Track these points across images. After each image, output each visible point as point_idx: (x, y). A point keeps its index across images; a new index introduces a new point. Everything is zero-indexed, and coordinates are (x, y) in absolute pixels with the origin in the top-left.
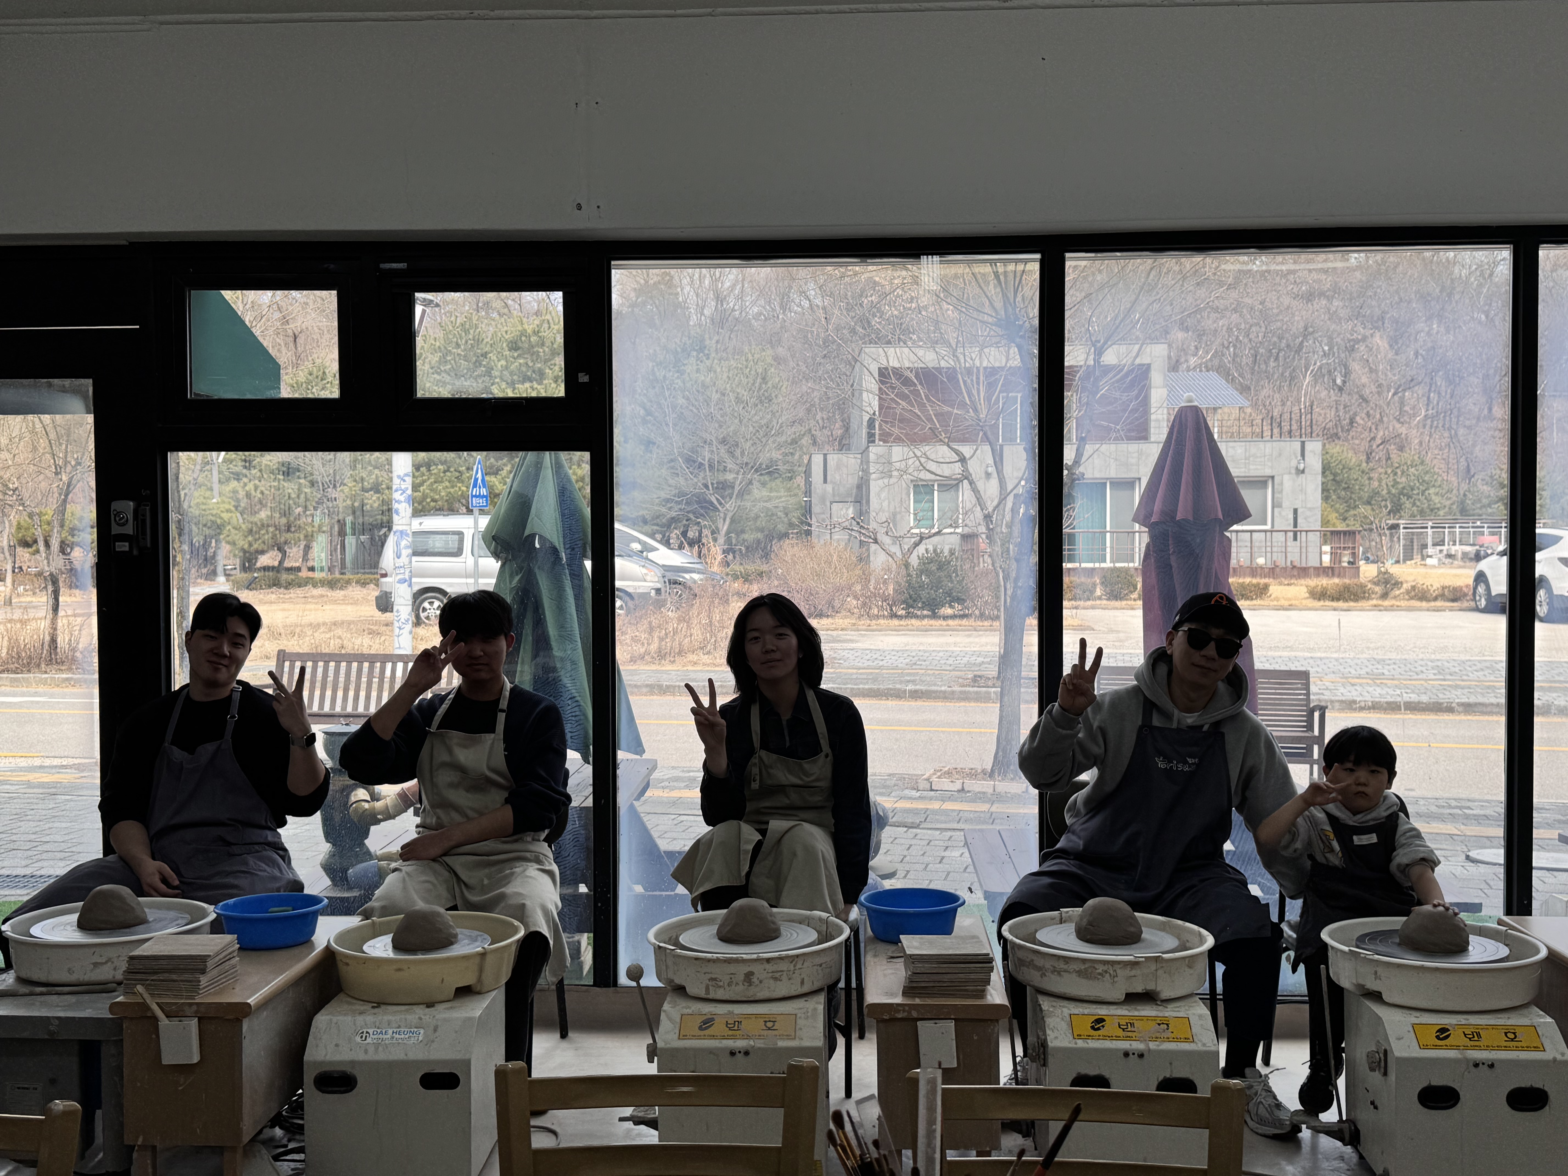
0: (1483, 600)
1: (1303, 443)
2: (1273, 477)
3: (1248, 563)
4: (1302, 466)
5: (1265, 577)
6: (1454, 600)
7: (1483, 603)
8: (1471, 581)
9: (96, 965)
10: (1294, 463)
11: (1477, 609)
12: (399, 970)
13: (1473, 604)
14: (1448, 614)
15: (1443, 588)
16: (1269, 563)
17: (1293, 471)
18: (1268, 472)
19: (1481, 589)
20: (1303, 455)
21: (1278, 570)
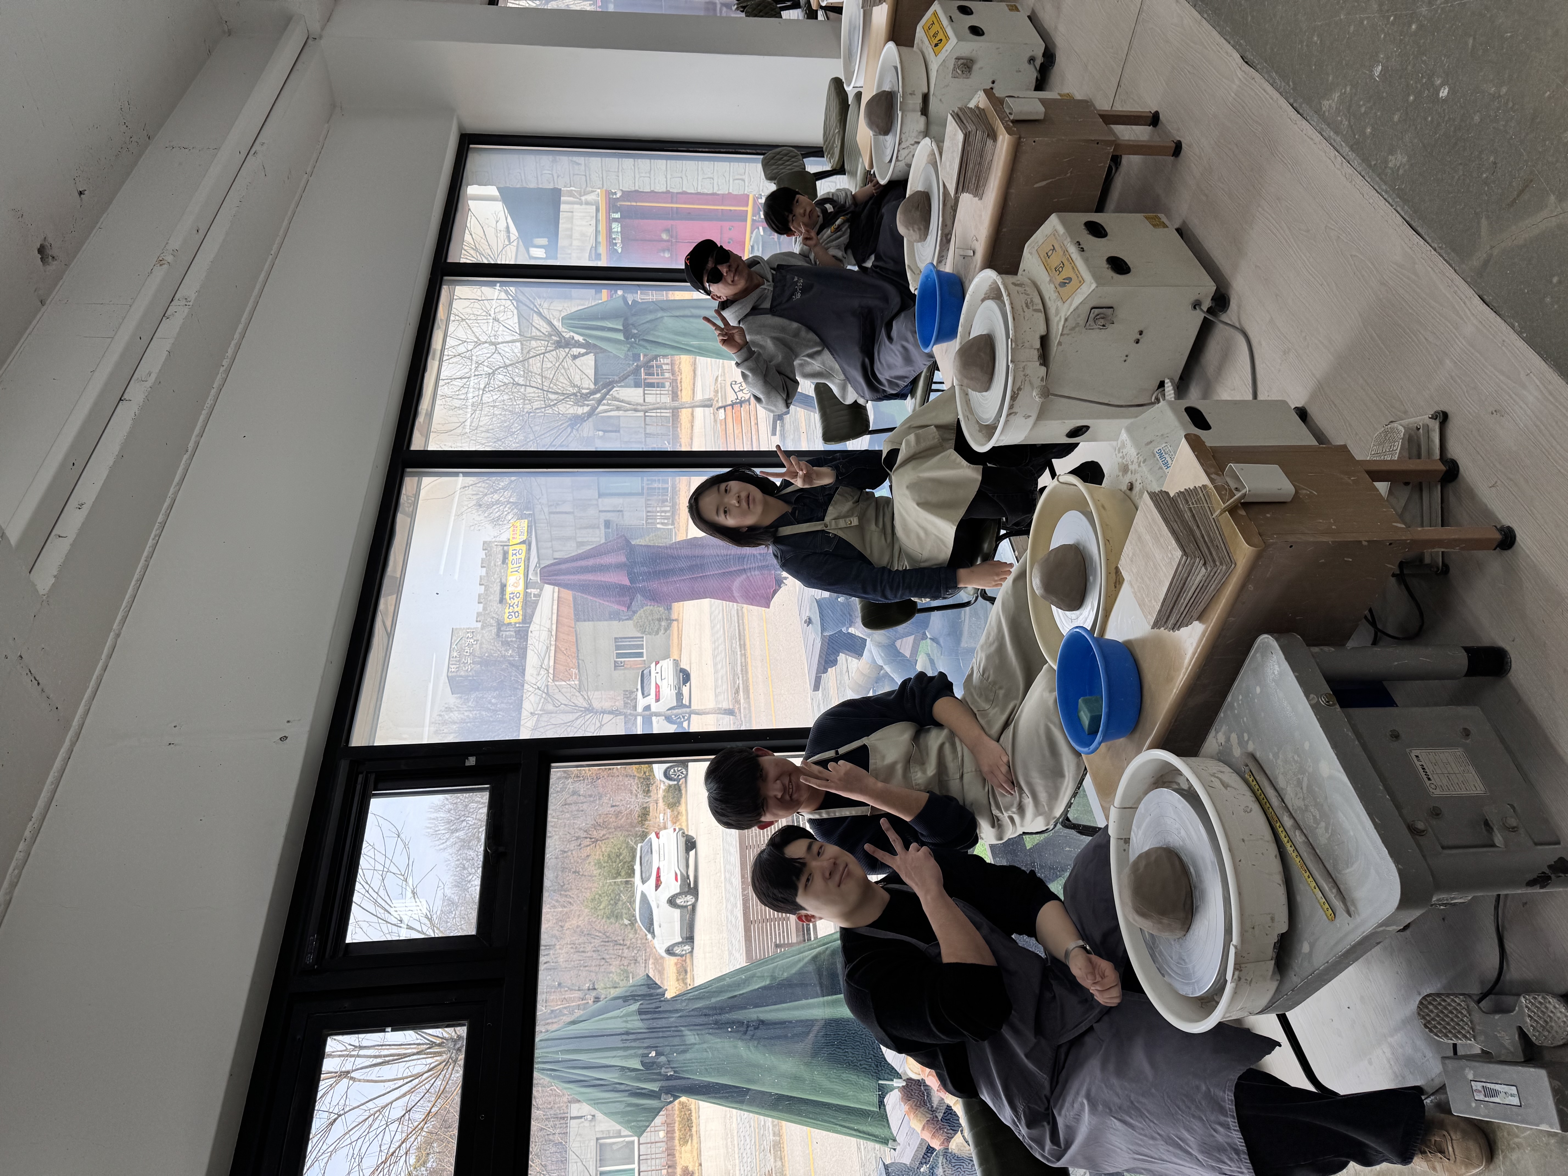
0: (685, 948)
1: (572, 1118)
2: (597, 1139)
3: (663, 1144)
4: (590, 1117)
5: (674, 1130)
6: (686, 972)
7: (687, 948)
8: (673, 959)
9: (1226, 786)
10: (587, 1124)
11: (692, 952)
12: (1103, 507)
13: (688, 955)
14: (695, 972)
15: (678, 980)
16: (663, 1128)
17: (593, 1124)
18: (593, 1143)
19: (678, 950)
20: (581, 1117)
21: (668, 1121)
